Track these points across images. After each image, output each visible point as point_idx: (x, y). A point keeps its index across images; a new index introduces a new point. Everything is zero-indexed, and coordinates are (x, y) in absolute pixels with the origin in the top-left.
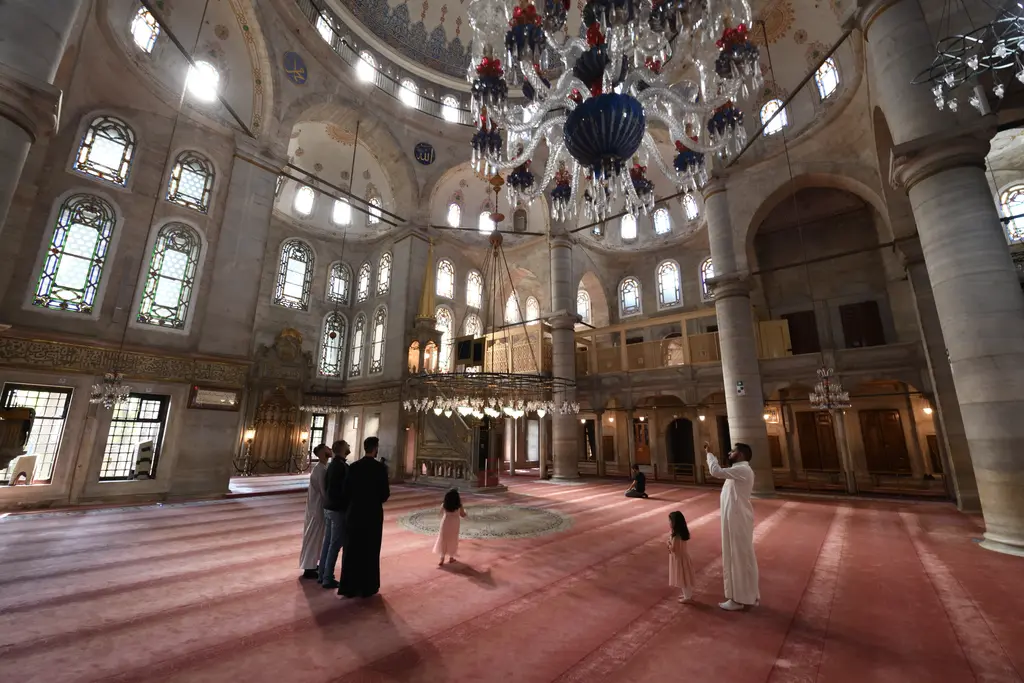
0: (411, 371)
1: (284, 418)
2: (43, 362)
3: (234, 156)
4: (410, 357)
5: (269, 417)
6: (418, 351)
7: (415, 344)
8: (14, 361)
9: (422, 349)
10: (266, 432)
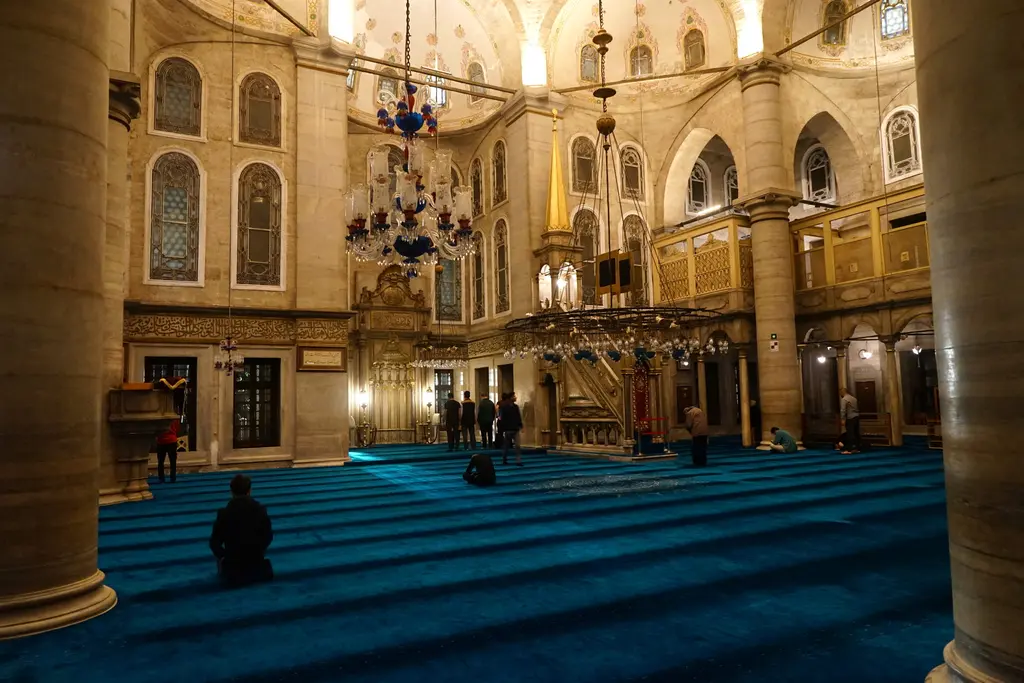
0: (543, 306)
1: (402, 378)
2: (169, 334)
3: (296, 66)
4: (541, 287)
5: (385, 377)
6: (549, 278)
7: (546, 269)
8: (147, 336)
9: (554, 274)
10: (386, 395)
